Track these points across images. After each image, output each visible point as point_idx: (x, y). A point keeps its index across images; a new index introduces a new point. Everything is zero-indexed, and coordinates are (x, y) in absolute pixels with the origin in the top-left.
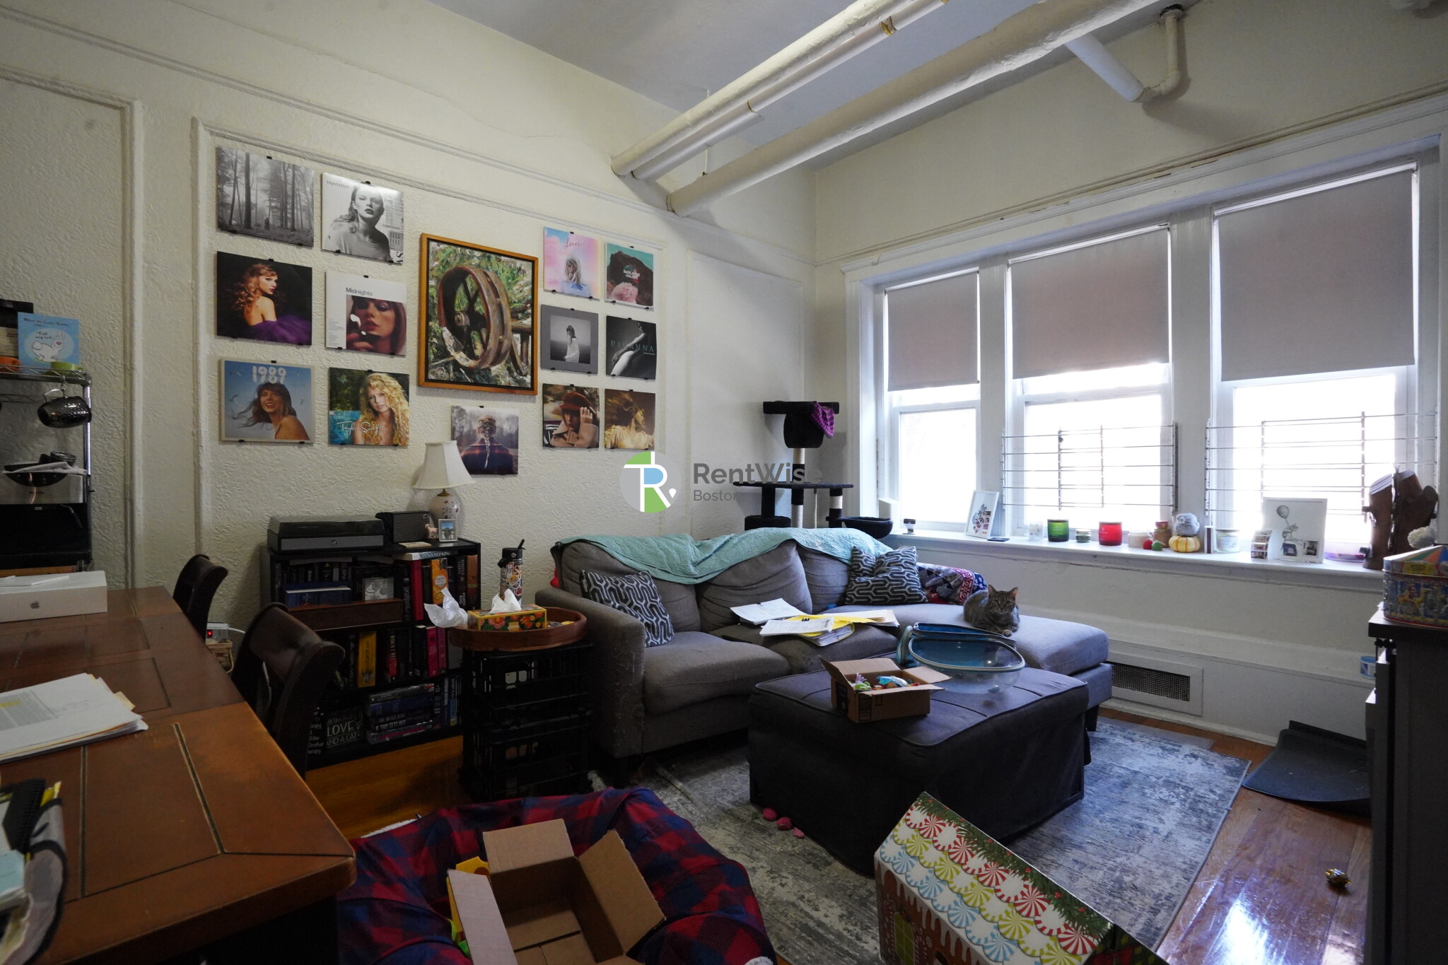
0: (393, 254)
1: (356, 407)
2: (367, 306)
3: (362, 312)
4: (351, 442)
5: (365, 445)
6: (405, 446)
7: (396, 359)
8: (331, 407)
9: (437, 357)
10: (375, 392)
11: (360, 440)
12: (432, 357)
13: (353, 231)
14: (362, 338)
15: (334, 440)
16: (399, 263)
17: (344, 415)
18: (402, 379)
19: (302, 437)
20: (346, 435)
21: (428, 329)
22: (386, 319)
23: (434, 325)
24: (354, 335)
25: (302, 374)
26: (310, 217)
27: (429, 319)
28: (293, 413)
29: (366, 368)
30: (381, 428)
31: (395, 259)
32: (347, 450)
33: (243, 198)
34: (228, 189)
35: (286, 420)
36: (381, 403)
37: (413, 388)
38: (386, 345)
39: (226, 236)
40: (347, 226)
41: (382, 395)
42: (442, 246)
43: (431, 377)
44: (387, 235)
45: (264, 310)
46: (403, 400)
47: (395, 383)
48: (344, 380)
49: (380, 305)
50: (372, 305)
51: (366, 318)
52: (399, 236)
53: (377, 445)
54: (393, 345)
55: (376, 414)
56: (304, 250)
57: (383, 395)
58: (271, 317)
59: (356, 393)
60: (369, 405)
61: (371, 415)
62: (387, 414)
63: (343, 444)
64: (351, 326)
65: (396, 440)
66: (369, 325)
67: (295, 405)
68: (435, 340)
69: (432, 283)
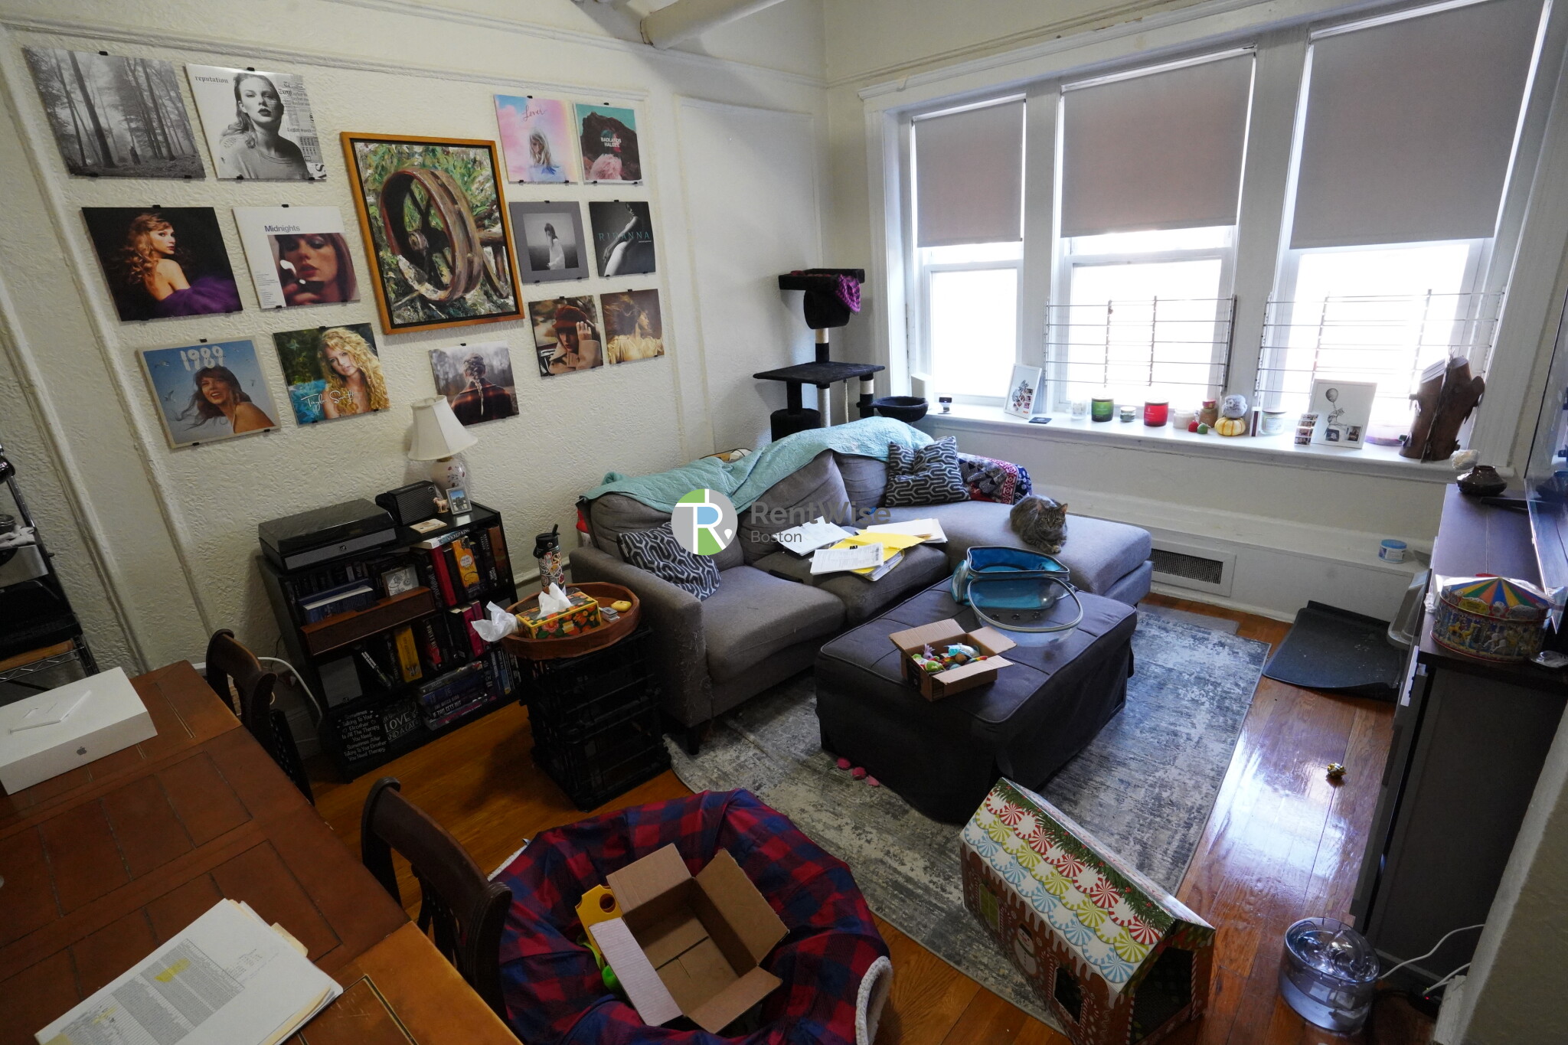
0: (311, 168)
1: (318, 375)
2: (297, 246)
3: (293, 254)
4: (323, 417)
5: (340, 418)
6: (386, 408)
7: (350, 306)
8: (289, 382)
9: (400, 295)
10: (336, 353)
11: (332, 412)
12: (392, 296)
13: (251, 144)
14: (303, 289)
15: (302, 419)
16: (323, 178)
17: (307, 388)
18: (363, 330)
19: (265, 423)
20: (316, 411)
21: (380, 263)
22: (324, 258)
23: (386, 254)
24: (292, 287)
25: (243, 349)
26: (189, 136)
27: (377, 248)
28: (246, 399)
29: (317, 325)
30: (354, 393)
31: (316, 175)
32: (320, 427)
33: (89, 124)
34: (64, 113)
35: (240, 408)
36: (345, 363)
37: (379, 338)
38: (333, 291)
39: (84, 183)
40: (241, 139)
41: (345, 354)
42: (372, 146)
43: (398, 321)
44: (297, 143)
45: (169, 277)
46: (371, 355)
47: (356, 337)
48: (294, 345)
49: (313, 241)
50: (303, 243)
51: (300, 260)
52: (313, 141)
53: (355, 415)
54: (342, 289)
55: (344, 379)
56: (194, 183)
57: (347, 354)
58: (182, 284)
59: (313, 359)
60: (333, 370)
61: (339, 382)
62: (356, 376)
63: (315, 421)
64: (285, 276)
65: (373, 402)
66: (306, 270)
67: (245, 388)
68: (391, 274)
69: (371, 199)
